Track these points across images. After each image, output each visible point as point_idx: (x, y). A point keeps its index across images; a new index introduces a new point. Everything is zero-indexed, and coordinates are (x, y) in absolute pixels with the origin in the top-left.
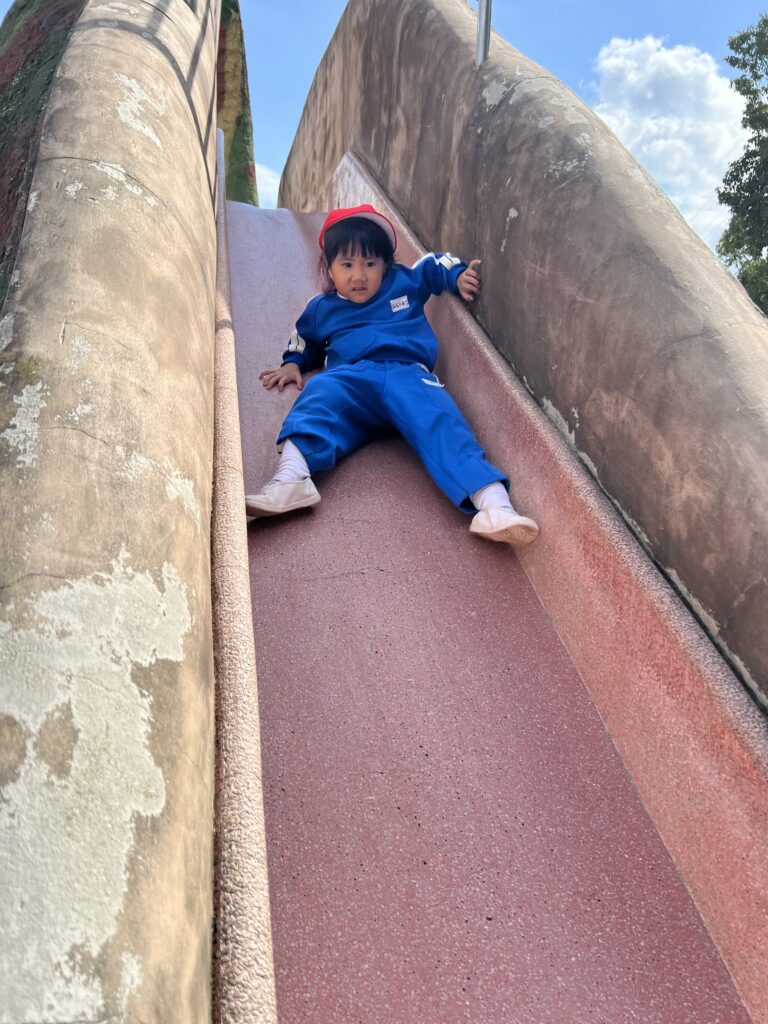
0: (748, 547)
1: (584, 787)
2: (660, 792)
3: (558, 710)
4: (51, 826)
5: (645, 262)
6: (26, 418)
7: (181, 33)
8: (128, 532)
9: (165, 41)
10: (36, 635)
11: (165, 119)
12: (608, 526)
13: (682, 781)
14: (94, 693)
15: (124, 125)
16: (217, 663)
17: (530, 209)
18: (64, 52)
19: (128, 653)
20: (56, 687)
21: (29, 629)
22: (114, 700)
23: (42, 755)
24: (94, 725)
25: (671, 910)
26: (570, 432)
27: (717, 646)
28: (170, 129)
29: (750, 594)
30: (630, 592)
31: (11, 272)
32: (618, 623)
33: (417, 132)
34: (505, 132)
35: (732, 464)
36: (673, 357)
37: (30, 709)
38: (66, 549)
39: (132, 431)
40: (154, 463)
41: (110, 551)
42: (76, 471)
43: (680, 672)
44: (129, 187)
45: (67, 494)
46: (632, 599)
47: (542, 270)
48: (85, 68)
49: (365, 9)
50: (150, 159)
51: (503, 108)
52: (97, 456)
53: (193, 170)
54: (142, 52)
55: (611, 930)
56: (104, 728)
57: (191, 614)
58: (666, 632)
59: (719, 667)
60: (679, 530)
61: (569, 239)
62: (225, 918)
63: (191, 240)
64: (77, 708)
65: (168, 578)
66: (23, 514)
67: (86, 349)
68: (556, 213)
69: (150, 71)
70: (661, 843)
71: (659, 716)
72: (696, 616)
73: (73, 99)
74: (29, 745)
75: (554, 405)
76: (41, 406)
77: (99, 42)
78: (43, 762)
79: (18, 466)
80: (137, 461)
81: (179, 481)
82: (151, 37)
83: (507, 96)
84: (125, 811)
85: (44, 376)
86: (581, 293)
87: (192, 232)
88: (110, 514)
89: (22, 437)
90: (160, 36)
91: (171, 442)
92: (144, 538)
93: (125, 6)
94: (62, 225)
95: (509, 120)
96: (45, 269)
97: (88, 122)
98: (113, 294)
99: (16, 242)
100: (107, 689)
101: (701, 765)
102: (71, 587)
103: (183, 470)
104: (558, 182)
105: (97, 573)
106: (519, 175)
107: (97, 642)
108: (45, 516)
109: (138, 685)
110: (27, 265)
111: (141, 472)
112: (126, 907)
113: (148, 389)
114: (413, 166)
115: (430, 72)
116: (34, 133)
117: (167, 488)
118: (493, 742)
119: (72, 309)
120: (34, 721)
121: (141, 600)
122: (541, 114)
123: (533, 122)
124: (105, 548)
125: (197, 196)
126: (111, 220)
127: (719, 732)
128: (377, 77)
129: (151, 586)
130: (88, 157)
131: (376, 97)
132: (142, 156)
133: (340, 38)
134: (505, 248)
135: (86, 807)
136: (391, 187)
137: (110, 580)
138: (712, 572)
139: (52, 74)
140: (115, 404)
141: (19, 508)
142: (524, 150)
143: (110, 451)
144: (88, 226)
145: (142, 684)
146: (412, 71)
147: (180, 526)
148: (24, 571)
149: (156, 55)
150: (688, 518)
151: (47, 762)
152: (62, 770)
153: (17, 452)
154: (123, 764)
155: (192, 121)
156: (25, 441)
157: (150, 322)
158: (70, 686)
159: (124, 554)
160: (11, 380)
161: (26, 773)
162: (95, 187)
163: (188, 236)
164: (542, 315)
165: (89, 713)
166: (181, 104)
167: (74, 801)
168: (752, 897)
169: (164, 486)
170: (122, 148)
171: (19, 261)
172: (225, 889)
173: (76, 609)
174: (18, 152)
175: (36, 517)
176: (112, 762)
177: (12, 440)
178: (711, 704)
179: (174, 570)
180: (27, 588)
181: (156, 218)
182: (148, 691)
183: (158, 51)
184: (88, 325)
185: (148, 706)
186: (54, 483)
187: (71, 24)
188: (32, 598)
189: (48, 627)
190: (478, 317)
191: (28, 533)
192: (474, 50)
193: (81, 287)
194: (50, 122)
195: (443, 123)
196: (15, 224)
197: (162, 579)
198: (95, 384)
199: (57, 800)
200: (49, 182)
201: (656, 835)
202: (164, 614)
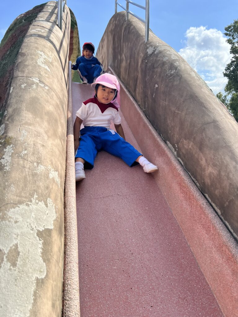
0: (228, 188)
1: (181, 263)
2: (205, 265)
3: (173, 238)
4: (10, 283)
5: (195, 100)
6: (7, 156)
7: (57, 37)
8: (37, 189)
9: (52, 40)
10: (8, 223)
11: (51, 63)
12: (186, 181)
13: (211, 261)
14: (25, 240)
15: (39, 66)
16: (65, 227)
17: (161, 85)
18: (22, 45)
19: (36, 227)
20: (13, 239)
21: (6, 221)
22: (31, 242)
23: (8, 260)
24: (25, 250)
25: (209, 303)
26: (175, 152)
27: (221, 218)
28: (53, 65)
29: (229, 202)
30: (194, 201)
31: (5, 111)
32: (191, 211)
33: (129, 61)
34: (154, 62)
35: (223, 162)
36: (204, 129)
37: (5, 246)
38: (18, 195)
39: (39, 158)
40: (46, 167)
41: (31, 196)
42: (22, 172)
43: (209, 227)
44: (40, 84)
45: (19, 179)
46: (195, 203)
47: (165, 103)
48: (28, 49)
49: (113, 25)
50: (47, 75)
51: (153, 55)
52: (28, 166)
53: (60, 77)
54: (45, 44)
55: (190, 309)
56: (28, 251)
57: (56, 213)
58: (205, 214)
59: (221, 225)
60: (208, 182)
61: (173, 94)
62: (65, 309)
63: (59, 98)
64: (19, 245)
65: (49, 203)
66: (5, 185)
67: (26, 134)
68: (169, 86)
69: (47, 49)
70: (206, 281)
71: (204, 240)
72: (214, 209)
73: (24, 59)
74: (5, 257)
75: (170, 143)
76: (12, 152)
77: (32, 41)
78: (8, 262)
79: (4, 170)
80: (40, 167)
81: (53, 172)
82: (48, 39)
83: (154, 51)
84: (33, 277)
85: (13, 142)
86: (177, 110)
87: (59, 96)
88: (32, 184)
89: (6, 161)
90: (50, 38)
91: (51, 161)
92: (42, 191)
93: (40, 30)
94: (20, 97)
95: (155, 58)
96: (14, 110)
97: (28, 66)
98: (34, 117)
99: (6, 102)
100: (29, 239)
101: (217, 256)
102: (19, 207)
103: (54, 169)
104: (169, 77)
105: (27, 202)
106: (158, 75)
107: (26, 224)
108: (12, 185)
109: (39, 237)
110: (9, 109)
111: (41, 170)
112: (33, 307)
113: (45, 145)
114: (128, 71)
115: (132, 44)
116: (13, 69)
117: (49, 175)
118: (153, 249)
119: (22, 122)
120: (6, 250)
121: (40, 210)
122: (164, 56)
123: (162, 59)
124: (30, 195)
125: (61, 85)
126: (34, 94)
127: (222, 246)
128: (117, 45)
129: (44, 206)
130: (28, 76)
131: (117, 51)
132: (44, 75)
133: (106, 34)
134: (155, 96)
135: (21, 276)
136: (121, 77)
137: (31, 204)
138: (218, 196)
139: (18, 51)
140: (34, 150)
141: (4, 183)
142: (159, 67)
143: (32, 164)
144: (27, 97)
145: (40, 236)
146: (127, 44)
147: (53, 186)
148: (5, 203)
149: (49, 44)
150: (210, 179)
151: (10, 263)
152: (14, 264)
153: (4, 166)
154: (33, 262)
155: (60, 63)
156: (7, 163)
157: (45, 124)
158: (18, 238)
159: (36, 196)
160: (3, 144)
161: (3, 266)
162: (30, 85)
163: (58, 97)
164: (166, 116)
165: (23, 246)
166: (56, 58)
167: (18, 274)
168: (234, 299)
169: (49, 174)
170: (38, 73)
171: (7, 108)
172: (66, 300)
173: (20, 214)
174: (8, 75)
175: (9, 186)
176: (30, 262)
177: (3, 162)
178: (219, 237)
179: (51, 200)
180: (6, 208)
181: (48, 93)
182: (41, 238)
183: (50, 43)
184: (27, 126)
185: (41, 243)
186: (16, 175)
187: (24, 36)
188: (7, 211)
189: (12, 220)
190: (147, 116)
191: (6, 191)
192: (144, 38)
193: (25, 115)
194: (17, 66)
195: (136, 59)
196: (6, 97)
197: (47, 203)
198: (28, 144)
199: (12, 274)
200: (16, 84)
201: (204, 279)
202: (48, 214)
